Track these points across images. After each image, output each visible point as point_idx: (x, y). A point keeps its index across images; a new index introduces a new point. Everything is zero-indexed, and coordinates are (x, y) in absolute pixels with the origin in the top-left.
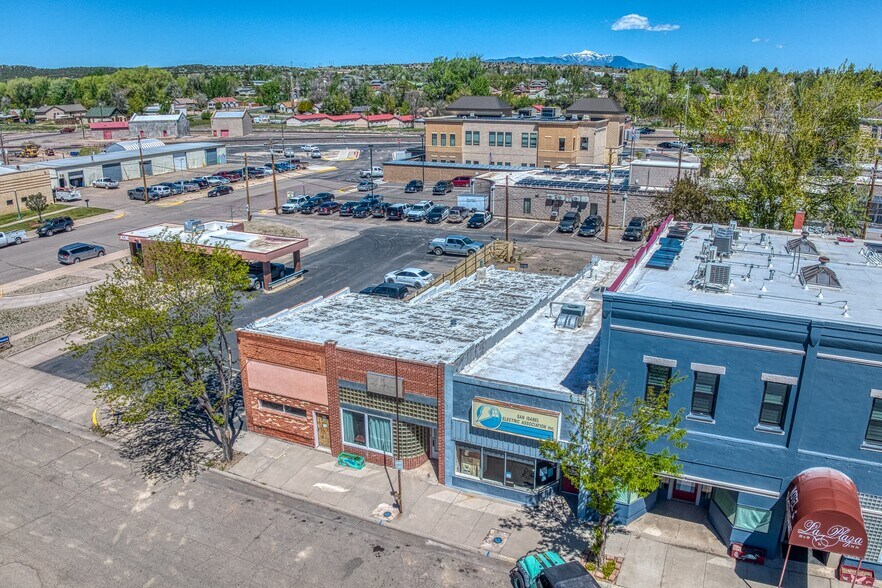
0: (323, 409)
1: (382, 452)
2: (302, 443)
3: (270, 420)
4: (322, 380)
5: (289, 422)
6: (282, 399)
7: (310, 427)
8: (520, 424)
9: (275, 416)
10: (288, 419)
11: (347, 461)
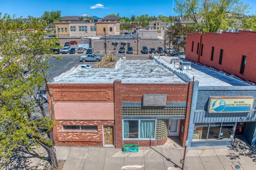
0: (110, 123)
1: (148, 139)
2: (95, 145)
3: (71, 136)
4: (110, 105)
5: (84, 135)
6: (80, 123)
7: (99, 135)
8: (235, 106)
9: (75, 133)
10: (84, 133)
11: (130, 149)
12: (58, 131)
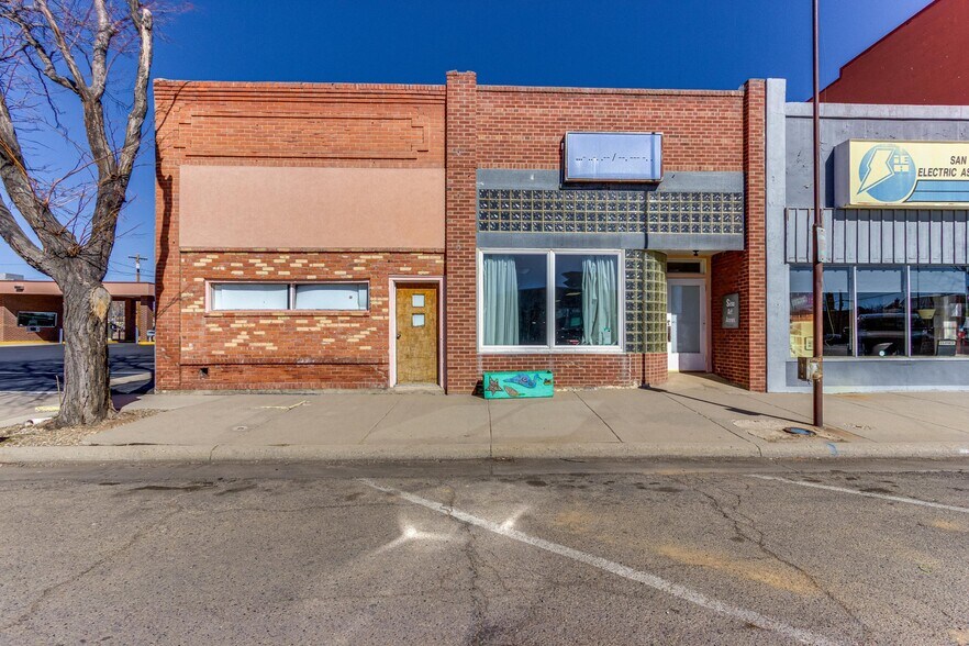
0: (423, 265)
2: (349, 383)
3: (244, 336)
4: (429, 181)
5: (306, 329)
6: (292, 265)
7: (374, 329)
8: (958, 177)
9: (262, 321)
10: (306, 321)
11: (512, 381)
12: (183, 310)
